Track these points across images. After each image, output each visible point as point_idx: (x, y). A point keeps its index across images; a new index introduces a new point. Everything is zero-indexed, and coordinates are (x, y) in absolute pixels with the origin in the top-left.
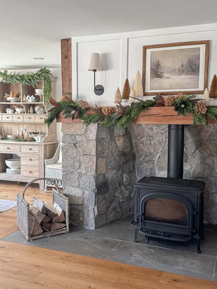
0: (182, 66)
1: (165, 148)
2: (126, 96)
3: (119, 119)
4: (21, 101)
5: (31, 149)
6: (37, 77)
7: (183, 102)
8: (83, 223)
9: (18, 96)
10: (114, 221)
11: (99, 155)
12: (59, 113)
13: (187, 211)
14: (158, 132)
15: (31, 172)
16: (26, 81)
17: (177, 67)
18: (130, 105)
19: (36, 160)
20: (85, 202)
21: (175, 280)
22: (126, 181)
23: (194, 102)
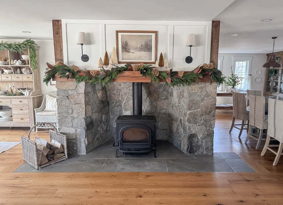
0: (142, 46)
2: (106, 63)
3: (103, 79)
4: (10, 64)
5: (21, 102)
6: (24, 46)
7: (145, 69)
8: (77, 151)
9: (6, 60)
10: (98, 147)
11: (87, 103)
12: (54, 74)
13: (148, 134)
14: (124, 87)
15: (22, 119)
16: (14, 49)
17: (138, 46)
18: (110, 70)
19: (26, 109)
20: (78, 137)
21: (148, 176)
22: (104, 120)
23: (151, 69)
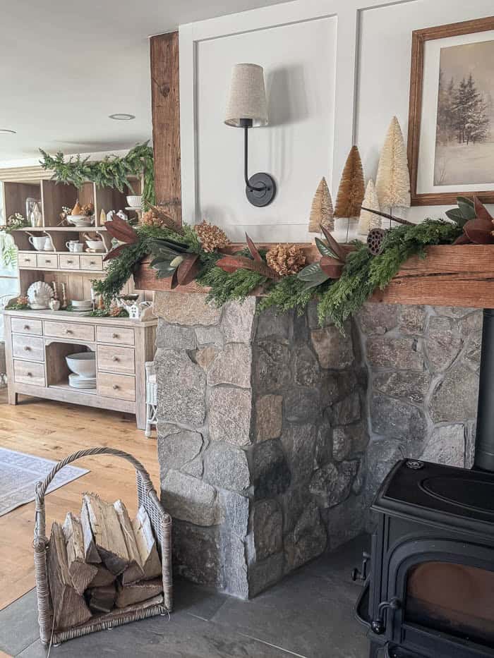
1: (460, 361)
2: (350, 206)
3: (325, 286)
5: (116, 336)
8: (215, 578)
10: (306, 564)
11: (260, 387)
12: (140, 262)
14: (441, 316)
15: (117, 387)
18: (364, 240)
20: (222, 521)
22: (339, 451)
